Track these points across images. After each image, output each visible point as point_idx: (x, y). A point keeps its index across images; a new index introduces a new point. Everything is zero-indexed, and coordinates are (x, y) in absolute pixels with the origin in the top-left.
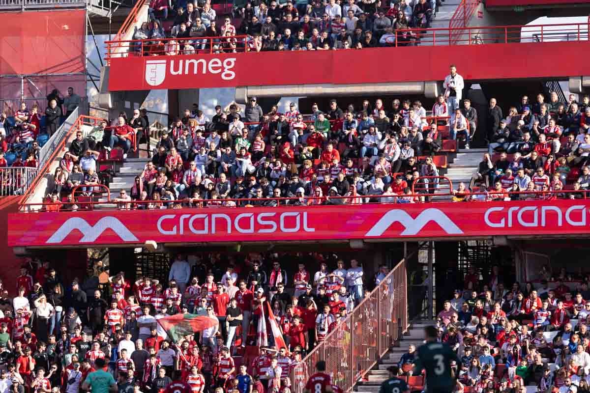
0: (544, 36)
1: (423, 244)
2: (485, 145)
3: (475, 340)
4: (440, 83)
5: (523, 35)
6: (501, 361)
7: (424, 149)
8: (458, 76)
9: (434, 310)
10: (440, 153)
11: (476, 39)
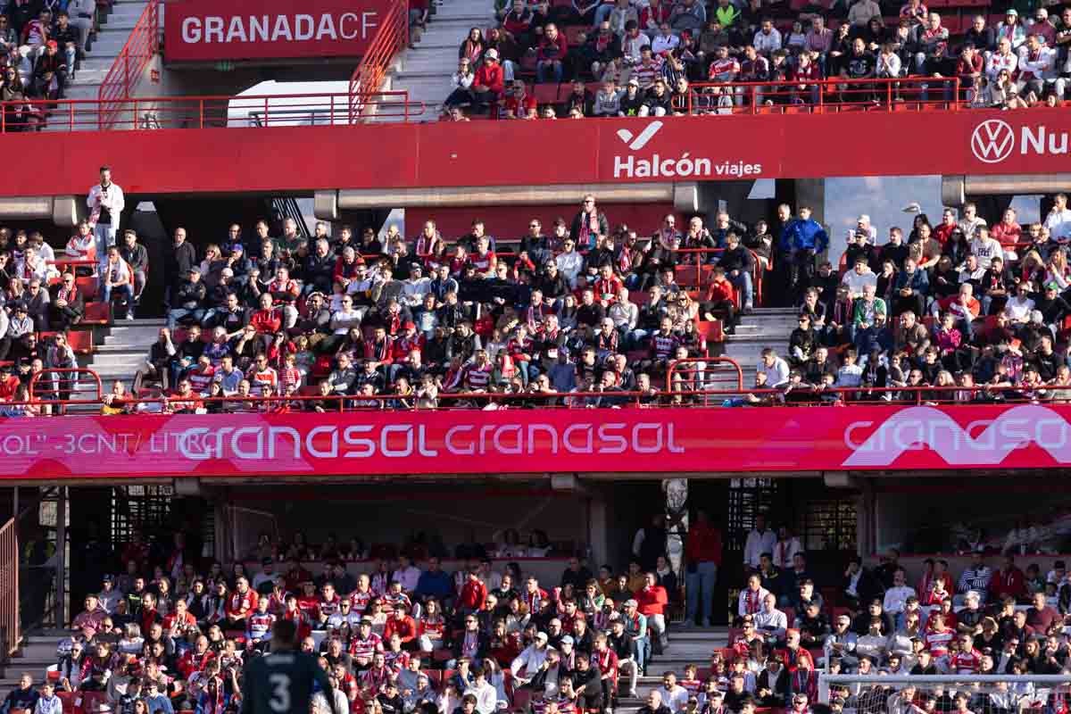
0: (269, 116)
1: (48, 492)
2: (163, 314)
3: (139, 667)
4: (82, 199)
5: (231, 113)
6: (187, 704)
7: (52, 318)
8: (113, 185)
9: (66, 611)
10: (81, 326)
11: (146, 120)
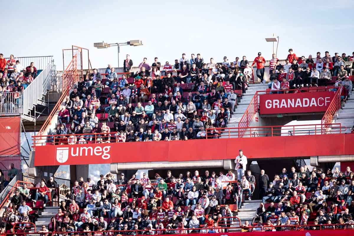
0: (295, 132)
5: (282, 131)
8: (243, 156)
11: (254, 134)
